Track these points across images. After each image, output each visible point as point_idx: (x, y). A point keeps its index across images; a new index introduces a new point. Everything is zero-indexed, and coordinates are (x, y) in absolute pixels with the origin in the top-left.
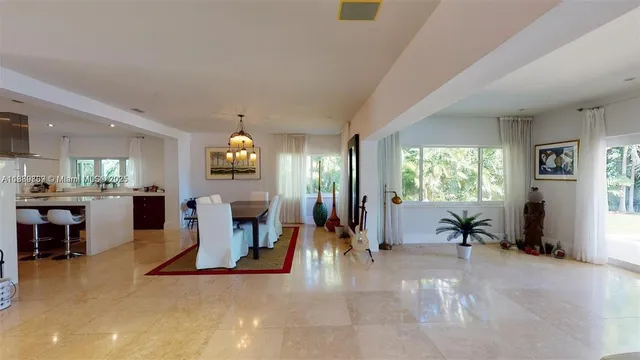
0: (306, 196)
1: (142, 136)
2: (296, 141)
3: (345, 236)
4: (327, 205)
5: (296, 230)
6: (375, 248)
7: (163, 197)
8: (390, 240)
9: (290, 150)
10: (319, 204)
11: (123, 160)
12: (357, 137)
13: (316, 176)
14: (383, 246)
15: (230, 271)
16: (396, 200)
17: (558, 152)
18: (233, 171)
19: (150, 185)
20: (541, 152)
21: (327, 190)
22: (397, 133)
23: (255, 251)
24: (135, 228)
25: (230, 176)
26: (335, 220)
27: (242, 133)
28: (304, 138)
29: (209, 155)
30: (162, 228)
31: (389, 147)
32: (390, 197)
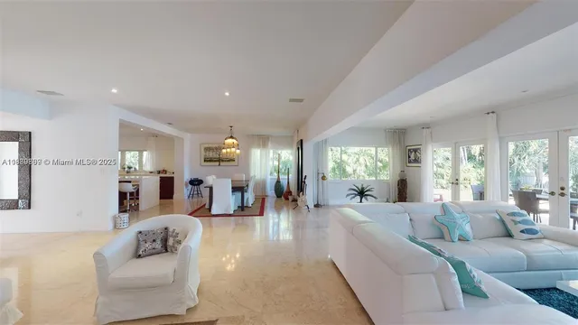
0: (270, 177)
1: (156, 135)
2: (263, 141)
3: (295, 200)
4: (284, 182)
5: (263, 200)
6: (311, 206)
7: (173, 178)
8: (321, 203)
9: (259, 146)
10: (278, 182)
11: (141, 152)
12: (302, 141)
13: (276, 163)
14: (317, 206)
15: (230, 215)
16: (324, 178)
17: (415, 151)
18: (220, 160)
19: (161, 169)
20: (409, 150)
21: (284, 174)
22: (326, 140)
23: (242, 207)
24: (161, 198)
25: (218, 163)
26: (289, 193)
27: (232, 137)
28: (268, 138)
29: (203, 149)
30: (172, 198)
31: (321, 148)
32: (321, 176)
